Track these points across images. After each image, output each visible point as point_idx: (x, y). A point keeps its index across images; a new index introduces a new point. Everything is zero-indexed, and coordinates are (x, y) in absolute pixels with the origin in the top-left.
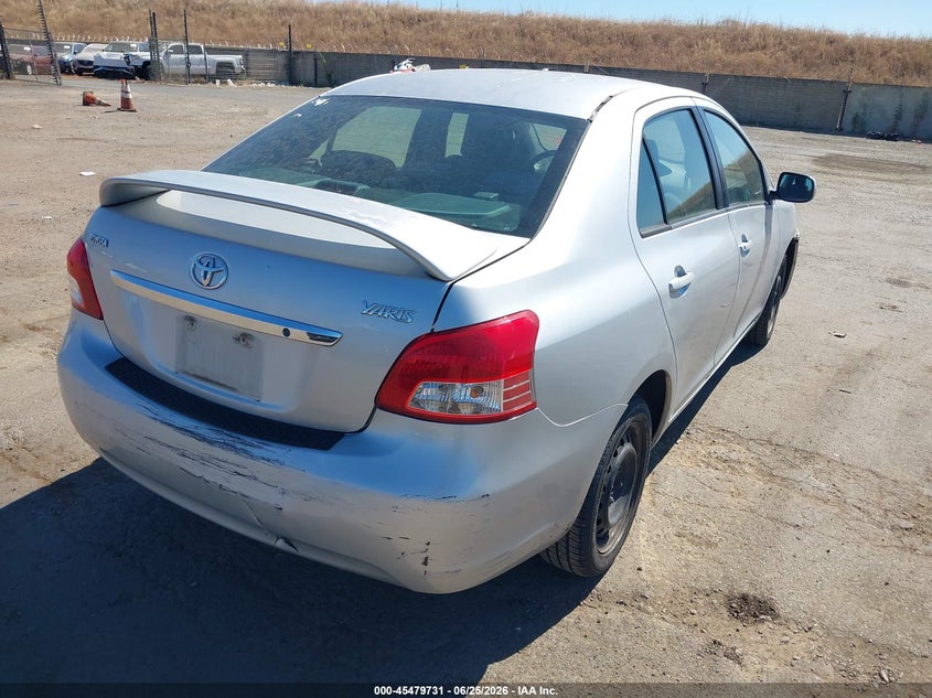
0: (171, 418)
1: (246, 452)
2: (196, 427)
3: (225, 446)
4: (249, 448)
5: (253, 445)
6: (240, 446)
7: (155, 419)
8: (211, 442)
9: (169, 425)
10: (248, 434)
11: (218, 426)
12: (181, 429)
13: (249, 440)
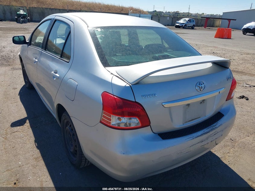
0: (197, 135)
1: (216, 128)
2: (204, 131)
3: (212, 130)
4: (216, 127)
5: (216, 125)
6: (214, 128)
7: (193, 139)
8: (209, 132)
9: (198, 137)
10: (213, 123)
11: (207, 127)
12: (201, 135)
13: (214, 124)
